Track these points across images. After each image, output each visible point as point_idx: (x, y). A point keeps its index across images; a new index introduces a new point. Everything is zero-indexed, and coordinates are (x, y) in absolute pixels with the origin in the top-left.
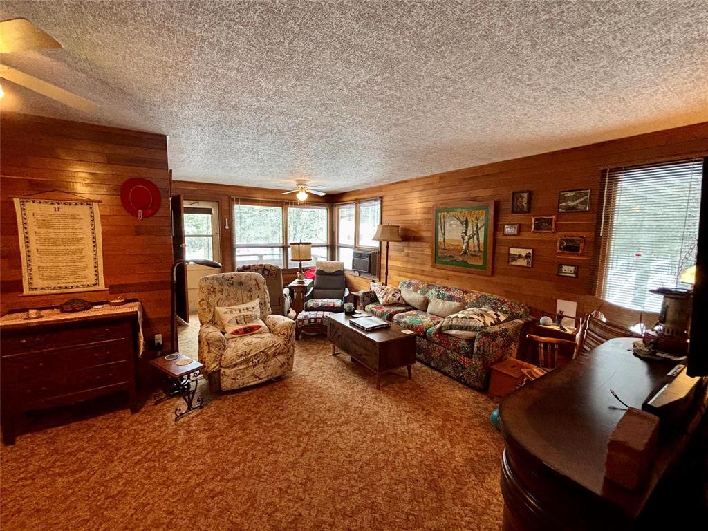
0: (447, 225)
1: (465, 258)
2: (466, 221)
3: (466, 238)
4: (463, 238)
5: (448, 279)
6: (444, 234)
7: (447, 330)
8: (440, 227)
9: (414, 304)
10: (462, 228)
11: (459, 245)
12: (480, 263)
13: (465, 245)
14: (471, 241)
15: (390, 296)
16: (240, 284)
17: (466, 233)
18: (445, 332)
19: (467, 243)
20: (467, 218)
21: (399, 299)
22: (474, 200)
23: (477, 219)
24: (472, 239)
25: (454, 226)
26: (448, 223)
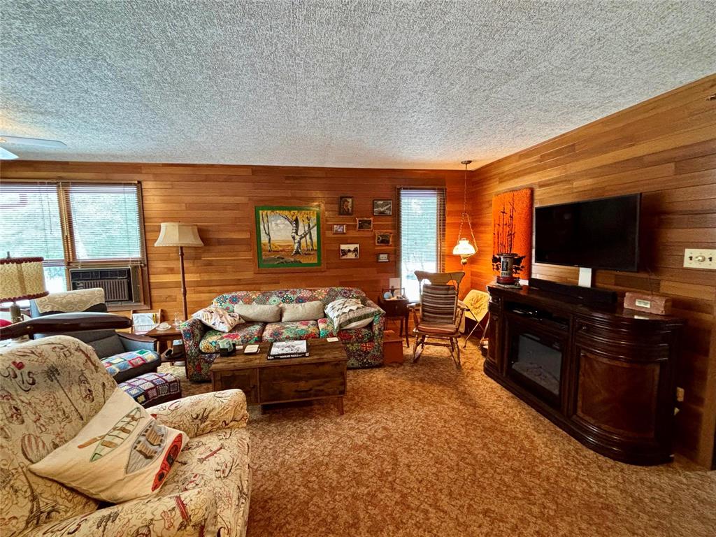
0: (273, 225)
1: (298, 258)
2: (296, 220)
3: (297, 238)
4: (294, 238)
6: (269, 234)
7: (347, 325)
8: (262, 227)
10: (291, 228)
11: (289, 246)
12: (315, 261)
13: (297, 244)
14: (303, 241)
17: (296, 233)
19: (299, 242)
20: (297, 217)
21: (241, 318)
23: (309, 219)
24: (304, 239)
25: (282, 226)
26: (273, 223)
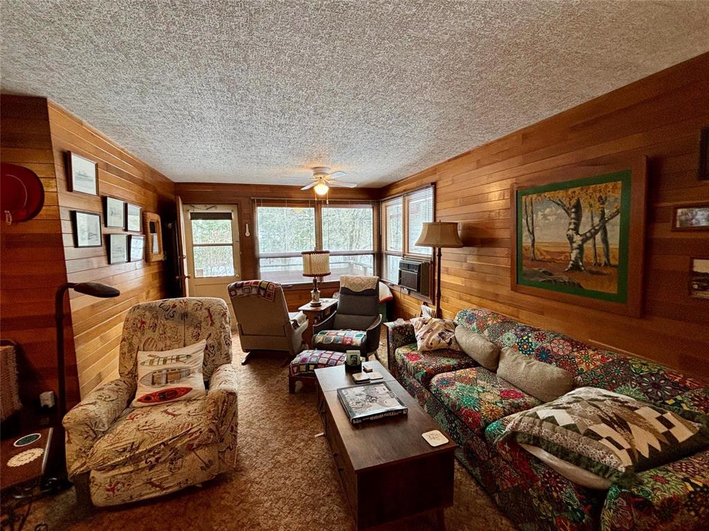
0: (539, 217)
1: (577, 278)
2: (578, 207)
3: (577, 239)
4: (571, 239)
5: (542, 313)
6: (533, 233)
7: (528, 443)
8: (524, 221)
9: (474, 356)
10: (568, 221)
11: (563, 253)
12: (613, 289)
13: (575, 252)
14: (588, 245)
15: (435, 336)
16: (185, 316)
17: (576, 230)
18: (525, 446)
19: (581, 248)
20: (578, 201)
21: (450, 343)
22: (594, 163)
23: (602, 201)
24: (590, 241)
25: (552, 218)
26: (540, 213)
